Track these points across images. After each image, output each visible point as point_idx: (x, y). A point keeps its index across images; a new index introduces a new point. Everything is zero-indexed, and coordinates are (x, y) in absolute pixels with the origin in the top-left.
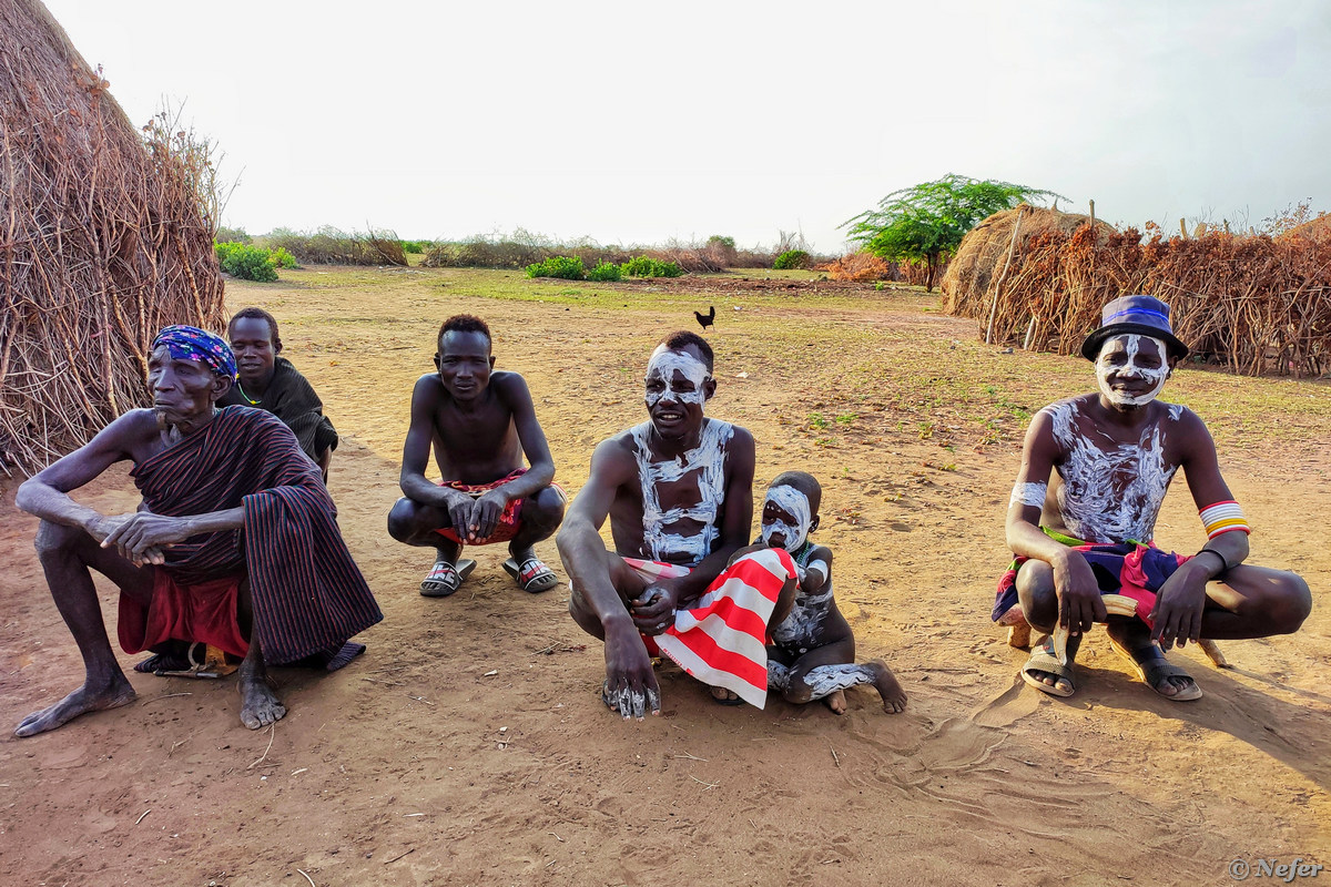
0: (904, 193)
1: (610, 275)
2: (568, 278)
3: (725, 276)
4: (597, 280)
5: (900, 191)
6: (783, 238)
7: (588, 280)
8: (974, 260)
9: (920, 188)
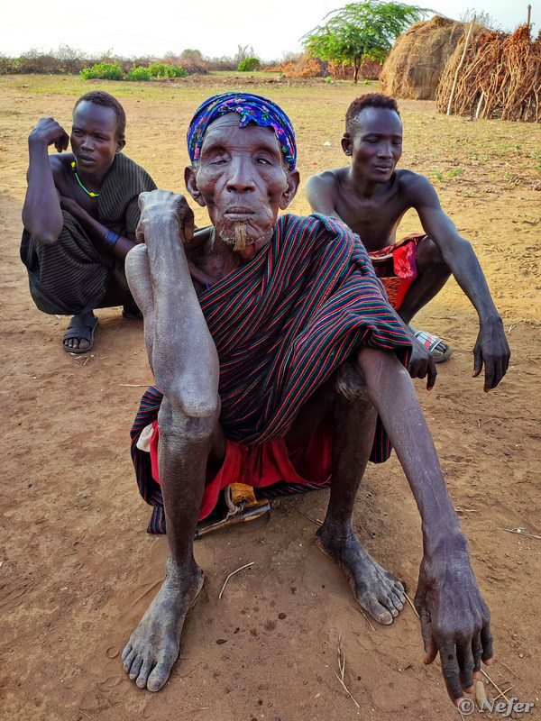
0: (339, 12)
1: (143, 76)
2: (112, 79)
3: (210, 76)
4: (133, 80)
5: (336, 10)
6: (240, 49)
7: (127, 80)
8: (406, 57)
9: (348, 7)
